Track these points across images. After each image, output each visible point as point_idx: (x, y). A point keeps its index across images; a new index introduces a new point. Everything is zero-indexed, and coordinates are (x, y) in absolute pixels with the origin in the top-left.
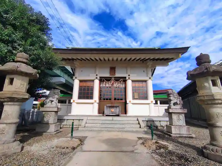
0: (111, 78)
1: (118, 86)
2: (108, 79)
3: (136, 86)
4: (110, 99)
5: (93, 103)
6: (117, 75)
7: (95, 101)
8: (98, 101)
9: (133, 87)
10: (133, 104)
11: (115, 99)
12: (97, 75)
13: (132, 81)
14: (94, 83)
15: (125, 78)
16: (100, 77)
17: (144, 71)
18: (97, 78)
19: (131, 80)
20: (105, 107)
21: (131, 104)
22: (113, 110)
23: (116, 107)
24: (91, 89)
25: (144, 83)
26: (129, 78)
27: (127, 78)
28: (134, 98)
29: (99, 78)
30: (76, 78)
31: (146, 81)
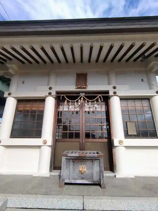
0: (79, 93)
1: (92, 110)
2: (72, 97)
3: (129, 108)
4: (77, 135)
5: (39, 147)
6: (91, 88)
7: (45, 142)
8: (50, 142)
9: (123, 112)
10: (127, 147)
11: (88, 135)
12: (50, 88)
13: (121, 99)
14: (44, 104)
15: (107, 92)
16: (57, 93)
17: (142, 80)
18: (50, 94)
19: (119, 97)
20: (64, 159)
21: (124, 148)
22: (83, 168)
23: (92, 160)
24: (40, 116)
25: (145, 103)
26: (115, 93)
27: (111, 93)
28: (127, 135)
29: (54, 93)
30: (9, 94)
31: (148, 99)
